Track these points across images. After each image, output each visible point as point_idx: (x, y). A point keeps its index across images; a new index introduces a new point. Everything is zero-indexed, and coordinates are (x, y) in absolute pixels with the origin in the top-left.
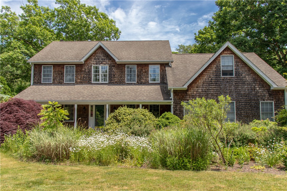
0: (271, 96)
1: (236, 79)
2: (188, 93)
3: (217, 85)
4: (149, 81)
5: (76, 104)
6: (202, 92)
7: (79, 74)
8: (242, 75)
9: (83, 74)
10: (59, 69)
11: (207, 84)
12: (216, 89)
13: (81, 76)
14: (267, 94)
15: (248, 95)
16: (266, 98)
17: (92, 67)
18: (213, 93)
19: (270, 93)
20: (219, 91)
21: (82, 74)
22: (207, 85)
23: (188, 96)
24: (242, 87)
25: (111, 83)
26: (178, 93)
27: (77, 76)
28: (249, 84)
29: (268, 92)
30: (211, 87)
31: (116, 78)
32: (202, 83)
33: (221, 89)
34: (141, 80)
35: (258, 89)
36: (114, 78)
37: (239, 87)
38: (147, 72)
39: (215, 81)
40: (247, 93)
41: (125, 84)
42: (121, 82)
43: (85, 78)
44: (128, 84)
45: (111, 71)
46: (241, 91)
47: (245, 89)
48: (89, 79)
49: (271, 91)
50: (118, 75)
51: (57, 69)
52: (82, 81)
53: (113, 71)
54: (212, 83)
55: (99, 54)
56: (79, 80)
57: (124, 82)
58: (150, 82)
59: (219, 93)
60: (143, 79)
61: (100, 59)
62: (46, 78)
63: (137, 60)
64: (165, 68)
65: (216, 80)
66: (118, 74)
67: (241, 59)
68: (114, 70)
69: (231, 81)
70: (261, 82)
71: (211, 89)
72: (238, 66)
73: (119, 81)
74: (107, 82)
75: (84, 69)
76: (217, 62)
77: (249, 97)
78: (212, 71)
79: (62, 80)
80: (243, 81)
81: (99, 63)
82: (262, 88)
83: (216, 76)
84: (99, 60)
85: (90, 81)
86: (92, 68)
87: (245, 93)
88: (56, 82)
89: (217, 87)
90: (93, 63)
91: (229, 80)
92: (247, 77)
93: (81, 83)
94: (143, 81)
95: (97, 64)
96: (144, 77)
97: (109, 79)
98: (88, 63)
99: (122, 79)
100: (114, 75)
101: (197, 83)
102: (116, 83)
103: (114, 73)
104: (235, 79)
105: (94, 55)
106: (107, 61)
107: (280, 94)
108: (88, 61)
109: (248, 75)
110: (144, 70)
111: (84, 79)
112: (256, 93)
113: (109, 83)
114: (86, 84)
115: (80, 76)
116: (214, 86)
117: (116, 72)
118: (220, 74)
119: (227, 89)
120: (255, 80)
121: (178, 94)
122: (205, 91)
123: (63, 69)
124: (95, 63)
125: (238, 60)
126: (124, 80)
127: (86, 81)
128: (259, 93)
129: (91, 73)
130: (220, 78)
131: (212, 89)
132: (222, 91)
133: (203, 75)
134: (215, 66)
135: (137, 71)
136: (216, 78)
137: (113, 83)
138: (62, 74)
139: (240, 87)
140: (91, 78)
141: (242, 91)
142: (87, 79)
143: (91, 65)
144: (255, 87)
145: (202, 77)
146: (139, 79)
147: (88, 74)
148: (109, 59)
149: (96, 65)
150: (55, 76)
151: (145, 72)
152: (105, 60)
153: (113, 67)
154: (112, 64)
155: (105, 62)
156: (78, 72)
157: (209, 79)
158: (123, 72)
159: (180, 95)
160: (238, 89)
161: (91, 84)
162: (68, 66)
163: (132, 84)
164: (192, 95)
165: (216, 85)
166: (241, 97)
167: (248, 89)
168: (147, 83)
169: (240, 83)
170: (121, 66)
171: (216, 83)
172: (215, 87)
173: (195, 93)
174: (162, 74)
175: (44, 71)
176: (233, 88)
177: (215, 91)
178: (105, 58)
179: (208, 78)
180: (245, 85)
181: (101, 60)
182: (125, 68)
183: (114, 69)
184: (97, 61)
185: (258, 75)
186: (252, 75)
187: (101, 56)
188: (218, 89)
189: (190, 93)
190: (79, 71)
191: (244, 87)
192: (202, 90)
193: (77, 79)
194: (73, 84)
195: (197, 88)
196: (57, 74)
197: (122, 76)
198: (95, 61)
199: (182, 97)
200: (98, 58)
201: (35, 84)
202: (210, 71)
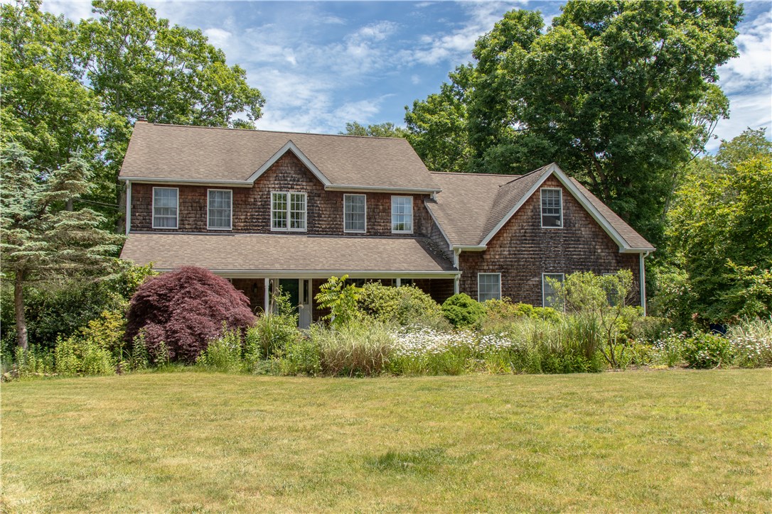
0: (620, 264)
1: (566, 233)
2: (485, 256)
3: (535, 244)
4: (391, 229)
5: (267, 277)
6: (509, 254)
7: (242, 210)
8: (574, 226)
9: (251, 210)
10: (194, 197)
11: (518, 240)
12: (533, 251)
13: (247, 215)
14: (614, 261)
15: (584, 262)
16: (612, 268)
17: (270, 195)
18: (528, 258)
19: (618, 258)
20: (538, 254)
21: (247, 210)
22: (518, 242)
23: (486, 264)
24: (574, 247)
25: (313, 231)
26: (469, 256)
27: (237, 213)
28: (586, 243)
29: (616, 256)
30: (524, 247)
31: (323, 221)
32: (509, 239)
33: (541, 251)
34: (376, 227)
35: (599, 251)
36: (319, 220)
37: (570, 248)
38: (387, 211)
39: (531, 236)
40: (582, 258)
41: (342, 235)
42: (335, 231)
43: (255, 218)
44: (349, 234)
45: (313, 206)
46: (573, 255)
47: (580, 251)
48: (264, 222)
49: (620, 255)
50: (327, 216)
51: (189, 197)
52: (250, 226)
53: (317, 206)
54: (526, 240)
55: (286, 168)
56: (242, 224)
57: (341, 230)
58: (394, 232)
59: (537, 258)
60: (380, 226)
61: (289, 179)
62: (162, 216)
63: (368, 184)
64: (423, 202)
65: (532, 233)
66: (328, 213)
67: (573, 197)
68: (320, 204)
69: (558, 237)
70: (605, 240)
71: (524, 251)
72: (568, 209)
73: (329, 228)
74: (304, 230)
75: (253, 200)
76: (535, 200)
77: (585, 265)
78: (525, 217)
79: (202, 223)
80: (576, 237)
81: (288, 187)
82: (607, 251)
83: (532, 226)
84: (286, 180)
85: (267, 226)
86: (270, 198)
87: (580, 258)
88: (187, 226)
89: (535, 247)
90: (273, 186)
91: (553, 233)
92: (583, 229)
93: (246, 230)
94: (380, 229)
95: (281, 189)
96: (382, 221)
97: (308, 223)
98: (261, 186)
99: (336, 224)
100: (319, 213)
101: (501, 238)
102: (323, 232)
103: (319, 210)
104: (564, 233)
105: (274, 168)
106: (304, 184)
107: (632, 262)
108: (262, 182)
109: (585, 226)
110: (381, 207)
111: (252, 222)
112: (597, 258)
113: (308, 231)
114: (257, 233)
115: (245, 214)
116: (529, 244)
117: (324, 209)
118: (540, 222)
119: (550, 251)
120: (595, 235)
121: (468, 260)
122: (515, 254)
123: (203, 197)
124: (277, 186)
125: (569, 198)
126: (341, 226)
127: (259, 226)
128: (601, 259)
129: (270, 209)
130: (539, 229)
131: (527, 251)
132: (542, 254)
133: (511, 224)
134: (531, 207)
135: (368, 208)
136: (533, 229)
137: (318, 231)
138: (202, 208)
139: (573, 248)
140: (269, 219)
141: (575, 255)
142: (259, 222)
143: (269, 191)
144: (595, 248)
145: (509, 228)
146: (370, 225)
147: (261, 212)
148: (308, 180)
149: (280, 191)
150: (186, 212)
151: (384, 210)
152: (298, 181)
153: (316, 198)
154: (315, 191)
155: (299, 185)
156: (240, 206)
157: (522, 231)
158: (337, 208)
159: (471, 260)
160: (569, 251)
161: (270, 232)
162: (214, 192)
163: (356, 234)
164: (493, 260)
165: (532, 244)
166: (573, 265)
167: (585, 252)
168: (386, 234)
169: (572, 240)
170: (335, 197)
171: (533, 240)
172: (532, 247)
173: (497, 257)
174: (417, 215)
175: (155, 200)
176: (560, 249)
177: (531, 254)
178: (300, 176)
179: (520, 230)
180: (580, 244)
181: (291, 181)
182: (342, 200)
183: (318, 202)
184: (282, 182)
185: (600, 227)
186: (590, 226)
187: (291, 172)
188: (536, 251)
189: (488, 257)
190: (241, 202)
191: (578, 248)
192: (509, 251)
193: (236, 221)
194: (229, 231)
195: (501, 247)
196: (190, 208)
197: (336, 218)
198: (276, 182)
199: (474, 264)
200: (284, 177)
201: (136, 230)
202: (522, 217)
